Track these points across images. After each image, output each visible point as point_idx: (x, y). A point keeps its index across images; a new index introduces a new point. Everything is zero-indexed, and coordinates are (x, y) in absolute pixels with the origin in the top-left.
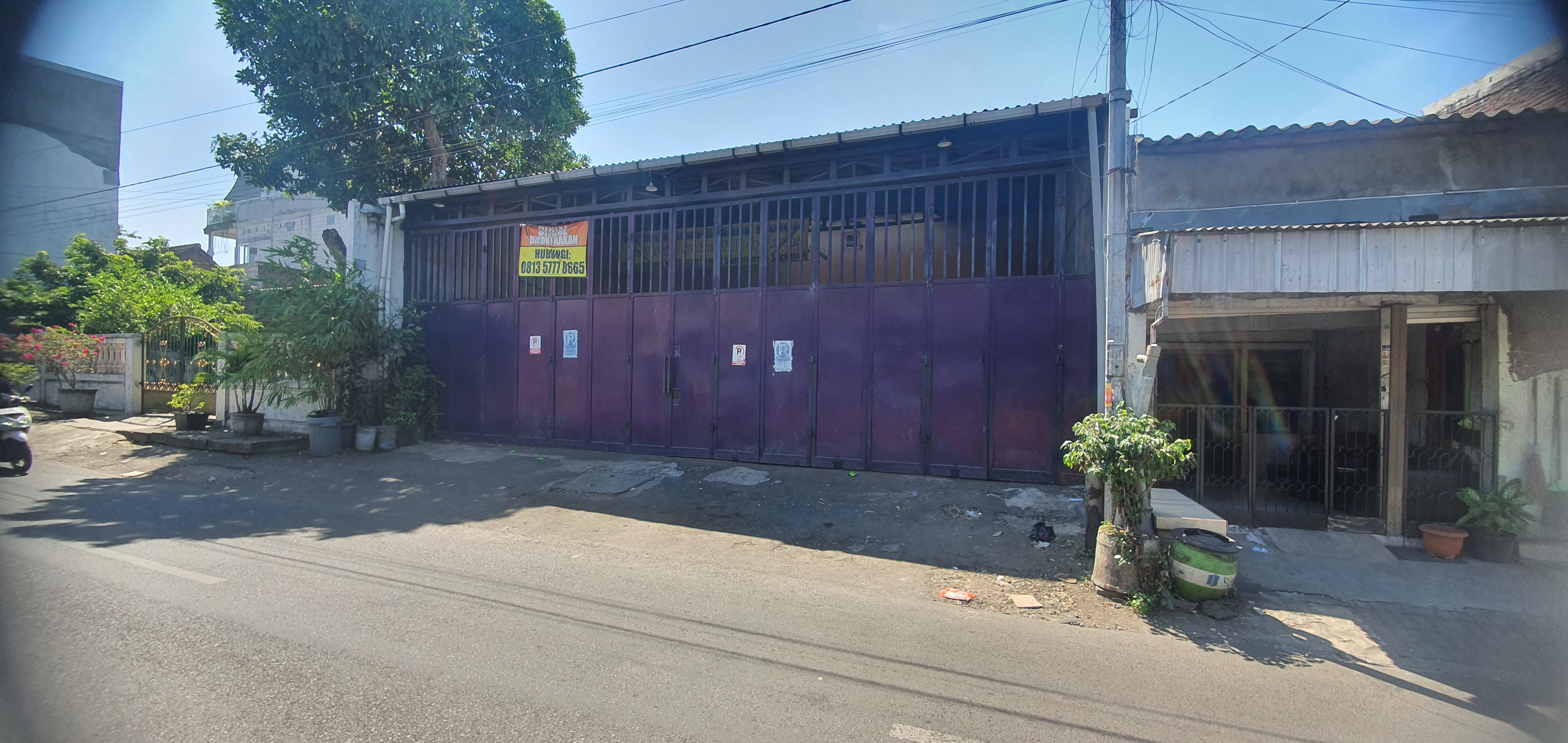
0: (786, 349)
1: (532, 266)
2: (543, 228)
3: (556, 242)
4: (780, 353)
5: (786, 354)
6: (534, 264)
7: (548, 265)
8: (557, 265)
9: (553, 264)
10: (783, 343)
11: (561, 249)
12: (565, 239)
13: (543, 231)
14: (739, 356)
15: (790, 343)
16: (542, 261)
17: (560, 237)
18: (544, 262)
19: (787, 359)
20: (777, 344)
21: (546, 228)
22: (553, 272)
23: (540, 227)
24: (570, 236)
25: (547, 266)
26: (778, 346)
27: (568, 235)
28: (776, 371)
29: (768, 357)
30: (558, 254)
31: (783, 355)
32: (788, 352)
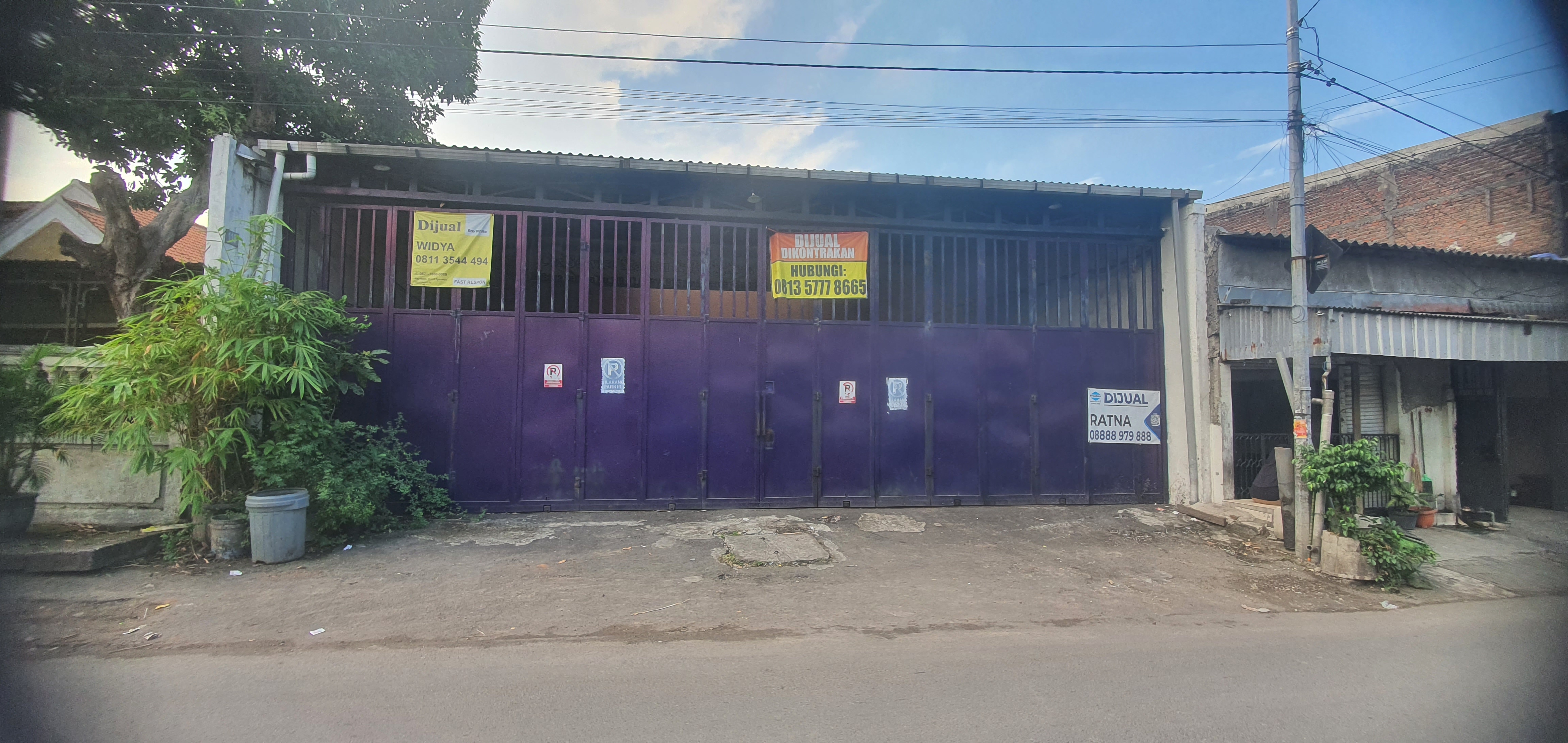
0: (901, 386)
1: (788, 286)
2: (801, 236)
3: (823, 255)
4: (894, 391)
5: (901, 392)
6: (790, 283)
7: (813, 284)
8: (826, 284)
9: (820, 284)
10: (897, 381)
11: (831, 264)
12: (837, 252)
13: (800, 240)
14: (847, 392)
15: (904, 381)
16: (802, 279)
17: (830, 250)
18: (806, 282)
19: (902, 398)
20: (891, 381)
21: (806, 236)
22: (821, 293)
23: (797, 236)
24: (844, 249)
25: (810, 286)
26: (892, 384)
27: (841, 247)
28: (891, 409)
29: (882, 394)
30: (827, 271)
31: (898, 393)
32: (902, 390)
